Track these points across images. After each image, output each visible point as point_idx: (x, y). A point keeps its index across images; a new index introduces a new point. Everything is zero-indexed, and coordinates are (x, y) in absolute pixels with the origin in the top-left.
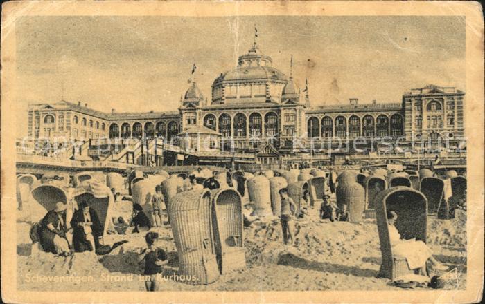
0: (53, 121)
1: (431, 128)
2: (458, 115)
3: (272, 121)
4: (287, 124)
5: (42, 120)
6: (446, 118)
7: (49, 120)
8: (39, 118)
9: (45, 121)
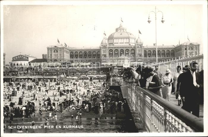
0: (57, 52)
3: (133, 52)
4: (139, 53)
5: (53, 51)
6: (194, 52)
9: (54, 52)
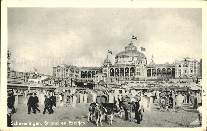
1: (184, 74)
2: (194, 69)
4: (138, 72)
6: (189, 70)
7: (59, 71)
8: (55, 70)
9: (58, 71)
